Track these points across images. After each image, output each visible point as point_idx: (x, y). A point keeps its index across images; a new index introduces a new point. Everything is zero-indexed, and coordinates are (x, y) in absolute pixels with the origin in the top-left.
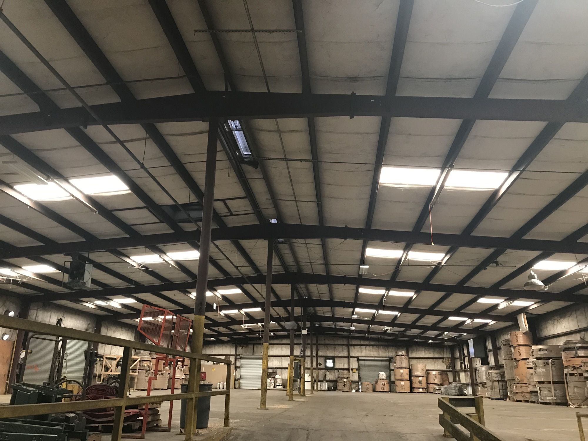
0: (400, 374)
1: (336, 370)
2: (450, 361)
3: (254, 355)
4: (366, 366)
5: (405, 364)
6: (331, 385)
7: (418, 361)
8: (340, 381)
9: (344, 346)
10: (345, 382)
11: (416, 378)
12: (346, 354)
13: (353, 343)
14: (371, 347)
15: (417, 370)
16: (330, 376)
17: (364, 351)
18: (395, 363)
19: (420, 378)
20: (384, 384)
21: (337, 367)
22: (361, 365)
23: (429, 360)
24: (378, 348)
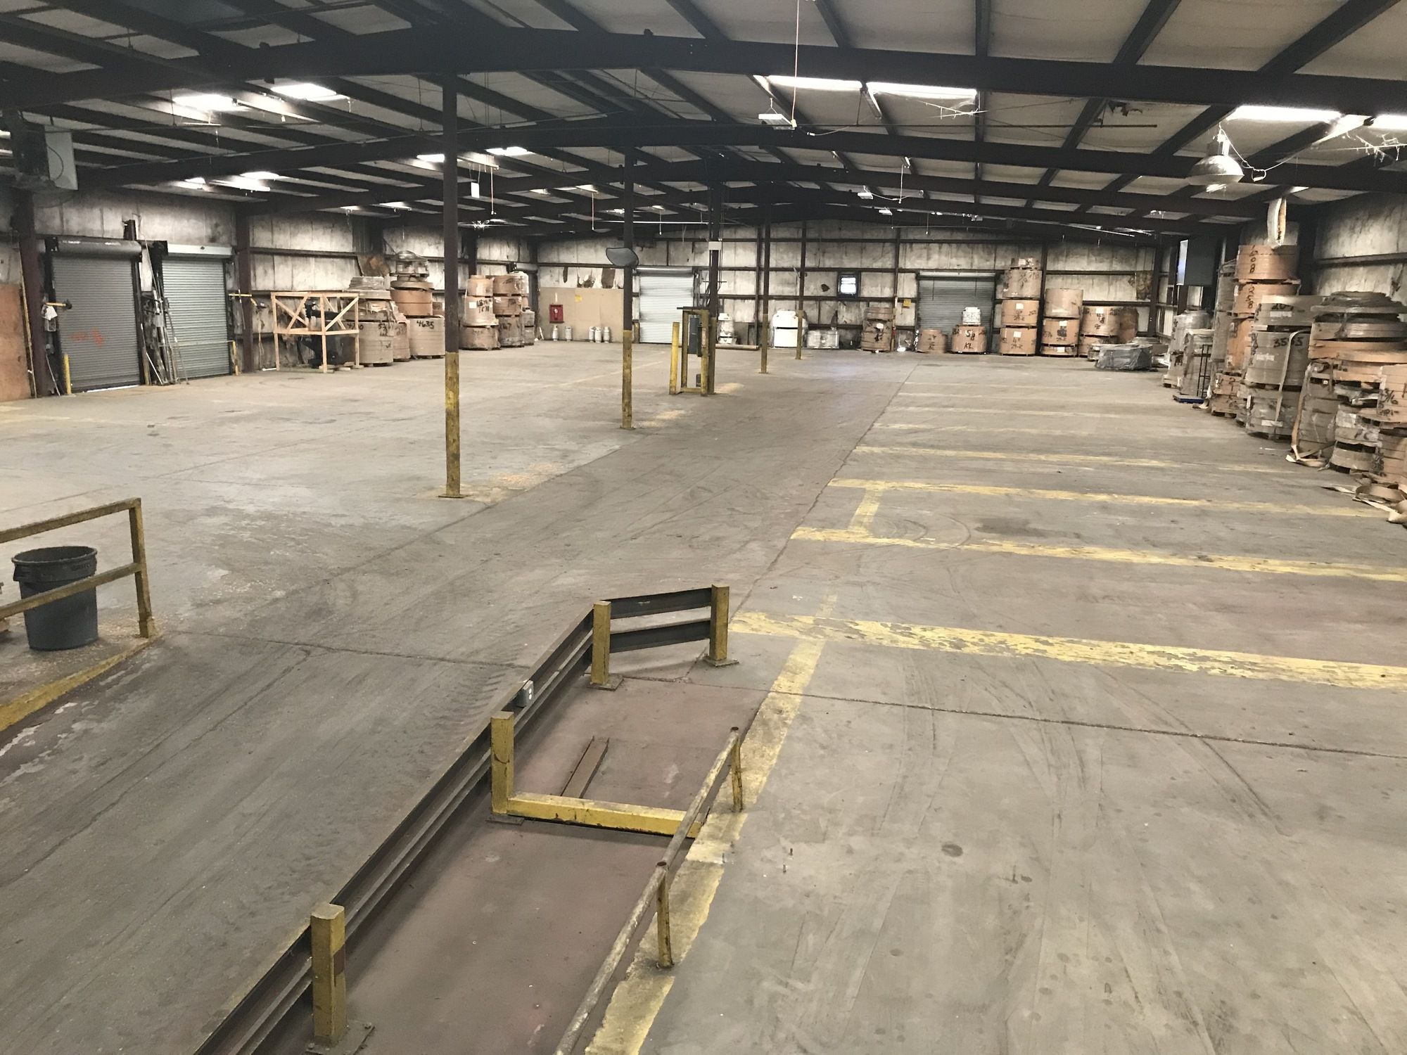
0: (1013, 313)
1: (863, 301)
2: (1148, 282)
3: (672, 267)
4: (934, 293)
5: (1032, 288)
6: (849, 335)
7: (1069, 280)
8: (868, 329)
9: (887, 244)
10: (878, 330)
11: (1054, 323)
12: (889, 264)
13: (911, 237)
14: (954, 245)
15: (1059, 305)
16: (847, 315)
17: (936, 256)
18: (1006, 286)
19: (1063, 323)
20: (974, 336)
21: (866, 293)
22: (924, 289)
23: (1097, 279)
24: (973, 249)
